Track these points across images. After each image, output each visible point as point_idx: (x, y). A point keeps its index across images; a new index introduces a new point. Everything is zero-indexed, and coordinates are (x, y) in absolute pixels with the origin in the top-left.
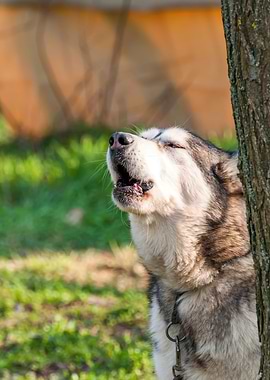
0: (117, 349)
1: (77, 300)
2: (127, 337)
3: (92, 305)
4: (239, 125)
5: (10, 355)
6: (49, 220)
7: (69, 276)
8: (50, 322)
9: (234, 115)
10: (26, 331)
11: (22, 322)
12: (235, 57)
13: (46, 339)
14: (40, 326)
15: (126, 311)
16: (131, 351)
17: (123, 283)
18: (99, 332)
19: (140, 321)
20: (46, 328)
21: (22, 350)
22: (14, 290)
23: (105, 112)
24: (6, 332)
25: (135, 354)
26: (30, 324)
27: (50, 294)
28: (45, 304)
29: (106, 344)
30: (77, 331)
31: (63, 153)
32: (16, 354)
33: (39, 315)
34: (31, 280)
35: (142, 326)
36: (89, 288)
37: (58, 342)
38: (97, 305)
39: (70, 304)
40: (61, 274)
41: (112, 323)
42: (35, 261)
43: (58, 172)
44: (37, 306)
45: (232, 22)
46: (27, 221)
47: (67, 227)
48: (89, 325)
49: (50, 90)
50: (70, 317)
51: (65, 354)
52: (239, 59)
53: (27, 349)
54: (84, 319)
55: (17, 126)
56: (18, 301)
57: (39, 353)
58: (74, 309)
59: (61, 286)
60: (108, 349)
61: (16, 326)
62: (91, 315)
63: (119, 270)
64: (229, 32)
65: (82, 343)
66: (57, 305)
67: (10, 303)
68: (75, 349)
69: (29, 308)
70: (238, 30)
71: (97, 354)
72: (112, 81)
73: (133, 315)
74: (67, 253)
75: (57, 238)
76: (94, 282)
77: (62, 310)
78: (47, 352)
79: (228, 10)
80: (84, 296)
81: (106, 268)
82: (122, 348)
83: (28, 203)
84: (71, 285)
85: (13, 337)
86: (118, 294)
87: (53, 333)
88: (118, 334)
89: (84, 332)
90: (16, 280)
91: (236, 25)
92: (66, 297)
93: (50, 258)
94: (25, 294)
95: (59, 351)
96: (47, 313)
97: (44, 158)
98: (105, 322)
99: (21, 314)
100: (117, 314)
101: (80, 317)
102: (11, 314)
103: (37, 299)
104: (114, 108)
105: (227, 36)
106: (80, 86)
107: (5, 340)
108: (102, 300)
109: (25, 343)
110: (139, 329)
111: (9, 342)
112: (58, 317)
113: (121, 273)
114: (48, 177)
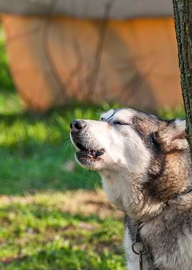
0: (99, 260)
1: (71, 226)
2: (106, 251)
3: (81, 228)
4: (186, 101)
5: (23, 264)
6: (51, 168)
7: (65, 208)
8: (52, 241)
9: (183, 94)
10: (34, 247)
11: (31, 240)
12: (184, 53)
13: (49, 252)
14: (44, 244)
15: (105, 233)
16: (109, 262)
17: (104, 214)
18: (86, 248)
19: (115, 240)
20: (49, 245)
21: (31, 261)
22: (25, 218)
23: (91, 92)
24: (20, 248)
25: (111, 264)
26: (37, 242)
27: (51, 221)
28: (48, 228)
29: (91, 257)
30: (71, 247)
31: (61, 120)
32: (27, 263)
33: (43, 236)
34: (37, 211)
35: (117, 244)
36: (79, 217)
37: (57, 255)
38: (85, 229)
39: (65, 228)
40: (59, 207)
41: (95, 241)
42: (41, 198)
43: (57, 134)
44: (42, 229)
45: (182, 28)
46: (35, 169)
47: (63, 173)
48: (79, 243)
49: (52, 76)
50: (66, 237)
51: (62, 264)
52: (187, 55)
53: (35, 260)
54: (76, 239)
55: (29, 102)
56: (29, 226)
57: (43, 263)
58: (68, 232)
59: (59, 215)
60: (93, 260)
61: (27, 244)
62: (81, 236)
63: (101, 204)
64: (180, 36)
65: (74, 256)
66: (57, 229)
67: (23, 227)
68: (69, 260)
69: (37, 231)
70: (186, 34)
71: (85, 264)
72: (96, 70)
73: (110, 236)
74: (64, 193)
75: (57, 182)
76: (83, 212)
77: (60, 232)
78: (49, 262)
79: (179, 19)
80: (76, 223)
81: (91, 202)
82: (102, 259)
83: (36, 156)
84: (67, 215)
85: (25, 252)
86: (100, 221)
87: (53, 249)
88: (99, 249)
89: (75, 248)
90: (28, 211)
91: (185, 30)
92: (63, 223)
93: (51, 195)
94: (34, 221)
95: (57, 261)
96: (49, 235)
97: (48, 124)
98: (91, 241)
99: (31, 235)
100: (99, 235)
101: (73, 237)
102: (23, 235)
103: (42, 224)
104: (98, 89)
105: (178, 38)
106: (73, 73)
107: (19, 253)
108: (89, 226)
109: (33, 256)
110: (115, 246)
111: (22, 255)
112: (57, 237)
113: (102, 207)
114: (50, 138)
